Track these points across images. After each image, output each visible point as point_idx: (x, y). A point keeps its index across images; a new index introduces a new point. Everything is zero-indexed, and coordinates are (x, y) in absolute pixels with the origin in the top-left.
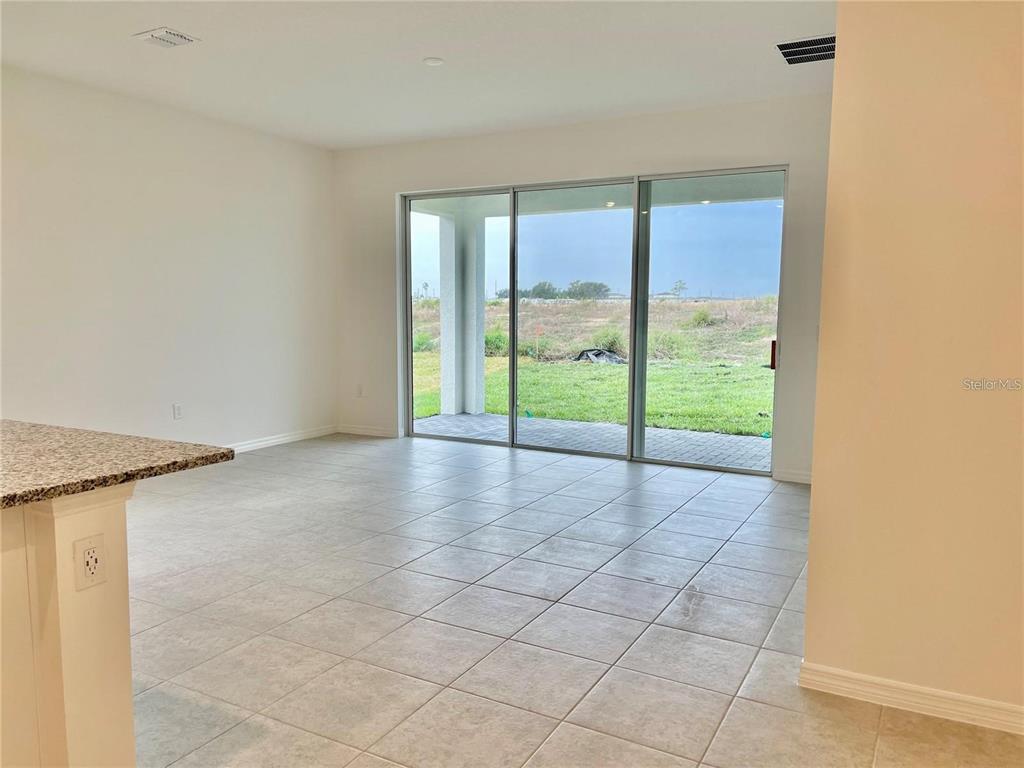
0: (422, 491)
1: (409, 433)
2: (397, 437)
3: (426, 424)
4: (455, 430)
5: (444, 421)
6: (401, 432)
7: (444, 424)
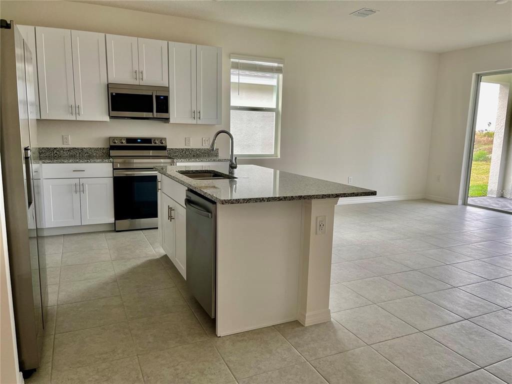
0: (469, 232)
1: (465, 203)
2: (457, 205)
3: (476, 200)
4: (494, 205)
5: (488, 200)
6: (460, 202)
7: (488, 202)
